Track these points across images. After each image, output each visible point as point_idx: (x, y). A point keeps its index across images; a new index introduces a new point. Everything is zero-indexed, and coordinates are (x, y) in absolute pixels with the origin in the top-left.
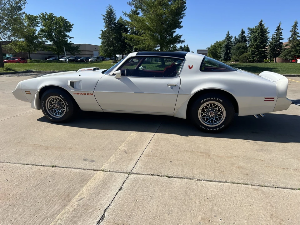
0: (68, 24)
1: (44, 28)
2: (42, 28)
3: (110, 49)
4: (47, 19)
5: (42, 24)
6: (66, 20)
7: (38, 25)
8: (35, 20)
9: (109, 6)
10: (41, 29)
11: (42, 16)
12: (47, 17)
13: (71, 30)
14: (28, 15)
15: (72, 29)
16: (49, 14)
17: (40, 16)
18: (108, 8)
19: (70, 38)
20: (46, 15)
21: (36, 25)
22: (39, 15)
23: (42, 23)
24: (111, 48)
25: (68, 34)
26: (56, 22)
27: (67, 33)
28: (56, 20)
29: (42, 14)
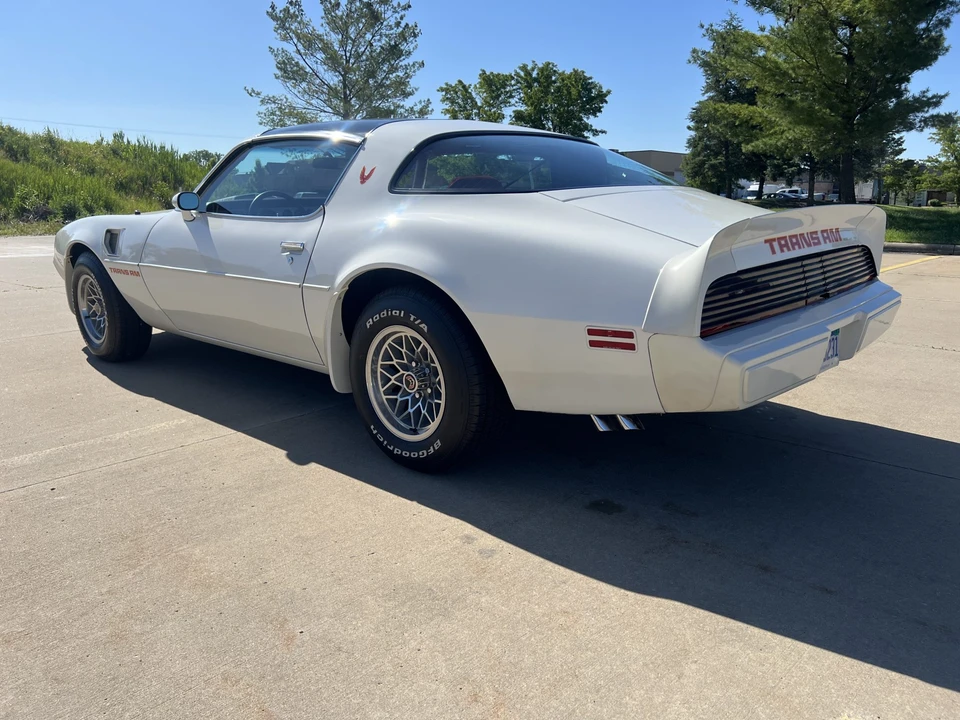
0: (594, 93)
1: (523, 108)
2: (519, 108)
3: (713, 162)
4: (536, 80)
5: (520, 99)
6: (591, 78)
7: (511, 100)
8: (504, 86)
9: (728, 18)
10: (514, 112)
11: (522, 74)
12: (534, 74)
13: (601, 108)
14: (488, 73)
15: (604, 105)
16: (540, 66)
17: (517, 74)
18: (725, 24)
19: (596, 133)
20: (533, 69)
21: (505, 102)
22: (516, 71)
23: (522, 95)
24: (716, 158)
25: (591, 121)
26: (559, 90)
27: (588, 118)
28: (563, 80)
29: (524, 68)
